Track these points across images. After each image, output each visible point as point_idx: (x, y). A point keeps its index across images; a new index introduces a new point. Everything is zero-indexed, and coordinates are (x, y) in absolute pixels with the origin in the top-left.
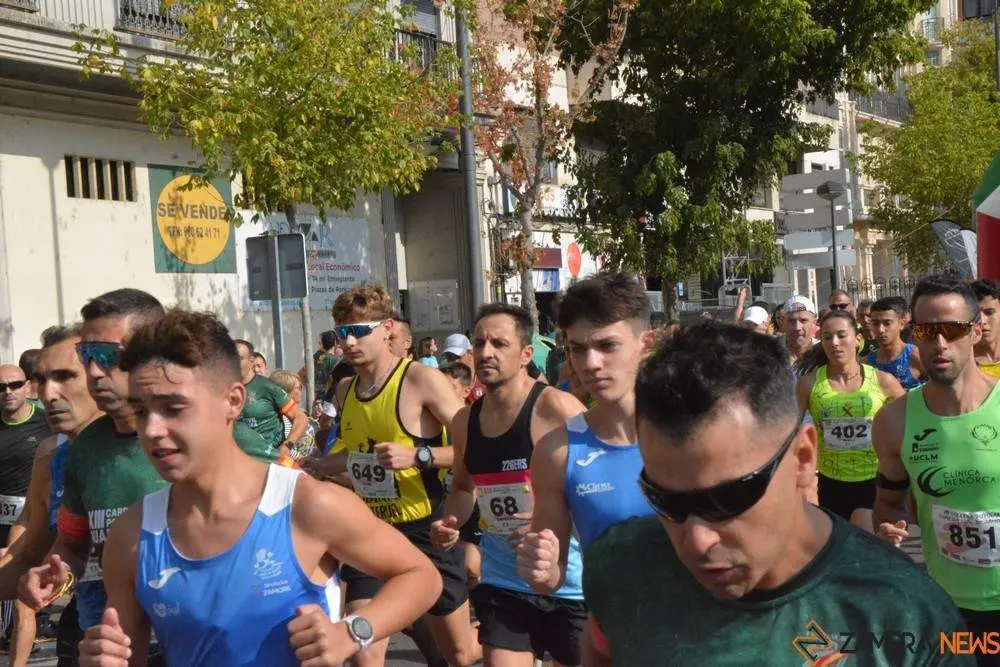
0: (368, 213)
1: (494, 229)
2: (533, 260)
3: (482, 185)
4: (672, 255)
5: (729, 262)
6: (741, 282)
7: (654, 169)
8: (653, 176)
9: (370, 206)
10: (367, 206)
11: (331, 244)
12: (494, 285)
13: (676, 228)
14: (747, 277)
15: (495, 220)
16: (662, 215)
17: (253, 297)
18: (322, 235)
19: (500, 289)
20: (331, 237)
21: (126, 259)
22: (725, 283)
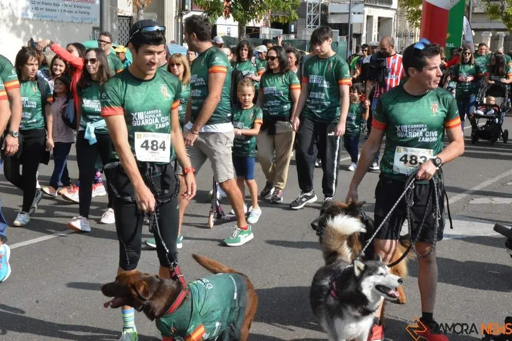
5: (310, 16)
12: (177, 18)
19: (179, 20)
22: (307, 27)
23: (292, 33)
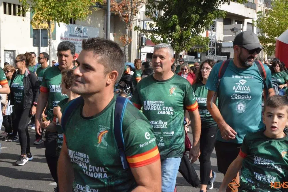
0: (99, 27)
1: (139, 34)
2: (128, 43)
3: (136, 21)
4: (177, 45)
5: (210, 49)
6: (213, 55)
7: (172, 20)
8: (172, 22)
9: (100, 25)
10: (99, 25)
11: (87, 34)
12: (138, 50)
13: (177, 37)
14: (215, 53)
15: (140, 31)
16: (173, 33)
17: (34, 46)
18: (84, 32)
19: (139, 51)
20: (87, 32)
21: (21, 33)
22: (208, 55)
23: (199, 58)
